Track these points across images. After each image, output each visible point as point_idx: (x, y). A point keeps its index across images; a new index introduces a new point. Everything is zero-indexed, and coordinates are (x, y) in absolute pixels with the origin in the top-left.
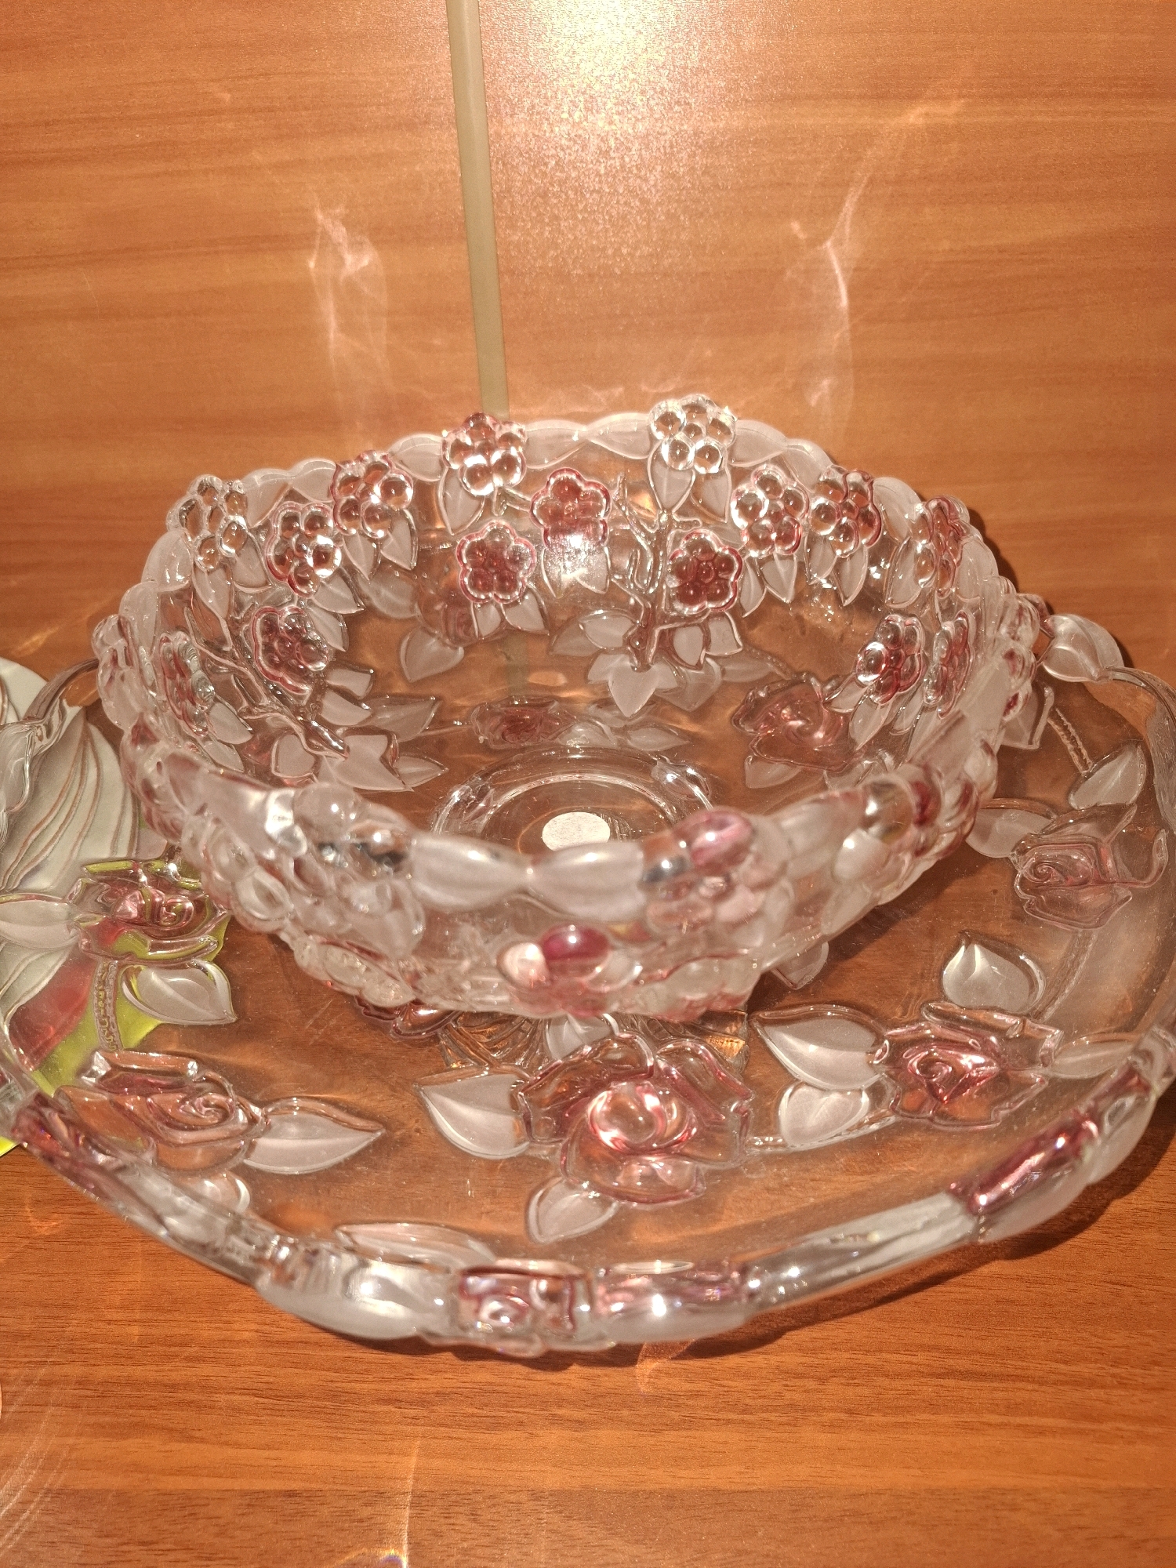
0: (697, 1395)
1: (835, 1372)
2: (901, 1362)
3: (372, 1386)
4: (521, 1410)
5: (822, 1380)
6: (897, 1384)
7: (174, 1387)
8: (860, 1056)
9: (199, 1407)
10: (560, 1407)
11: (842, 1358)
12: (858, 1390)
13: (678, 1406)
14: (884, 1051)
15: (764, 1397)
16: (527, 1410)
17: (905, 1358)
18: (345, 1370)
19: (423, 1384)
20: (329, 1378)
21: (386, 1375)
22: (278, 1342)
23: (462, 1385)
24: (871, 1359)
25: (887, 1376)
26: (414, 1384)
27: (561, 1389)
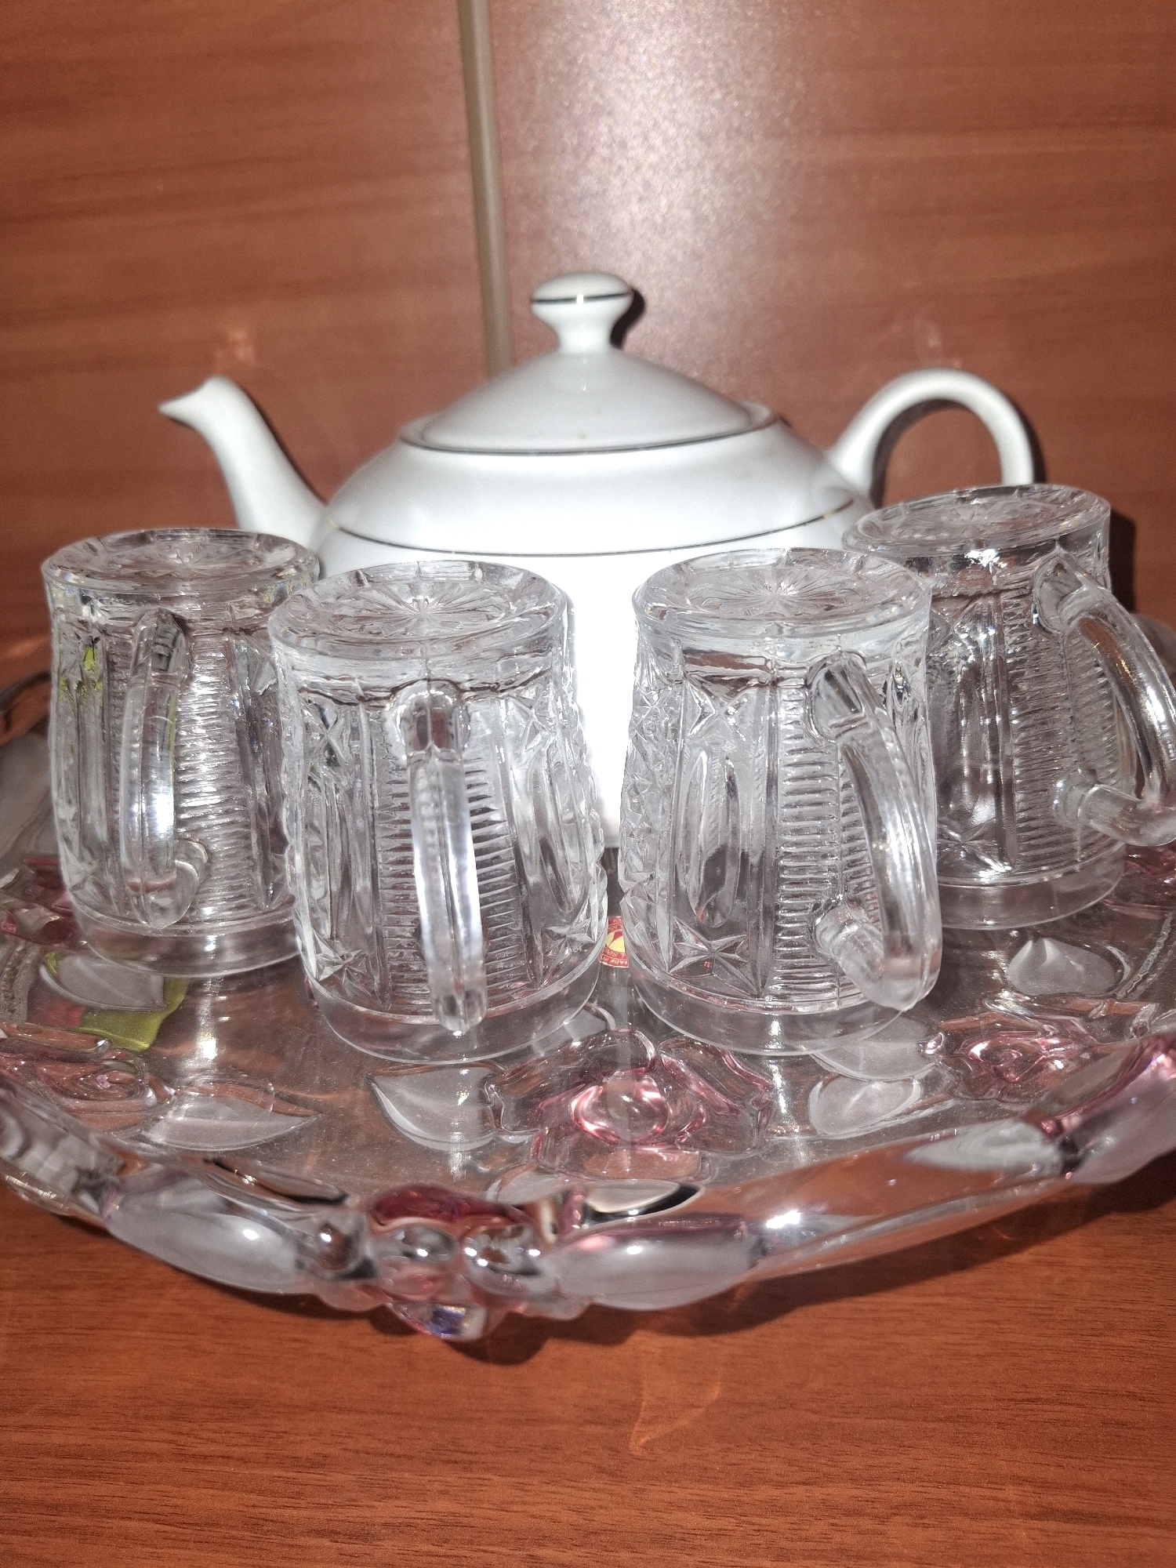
0: (721, 1533)
1: (898, 1509)
2: (984, 1498)
3: (304, 1513)
4: (491, 1549)
5: (882, 1519)
6: (983, 1526)
7: (56, 1508)
8: (909, 1046)
9: (84, 1535)
10: (540, 1545)
11: (907, 1491)
12: (930, 1532)
13: (694, 1548)
14: (939, 1042)
15: (806, 1540)
16: (496, 1549)
17: (988, 1493)
18: (273, 1493)
19: (367, 1513)
20: (251, 1503)
21: (323, 1501)
22: (194, 1456)
23: (417, 1515)
24: (944, 1493)
25: (966, 1515)
26: (356, 1512)
27: (543, 1524)
